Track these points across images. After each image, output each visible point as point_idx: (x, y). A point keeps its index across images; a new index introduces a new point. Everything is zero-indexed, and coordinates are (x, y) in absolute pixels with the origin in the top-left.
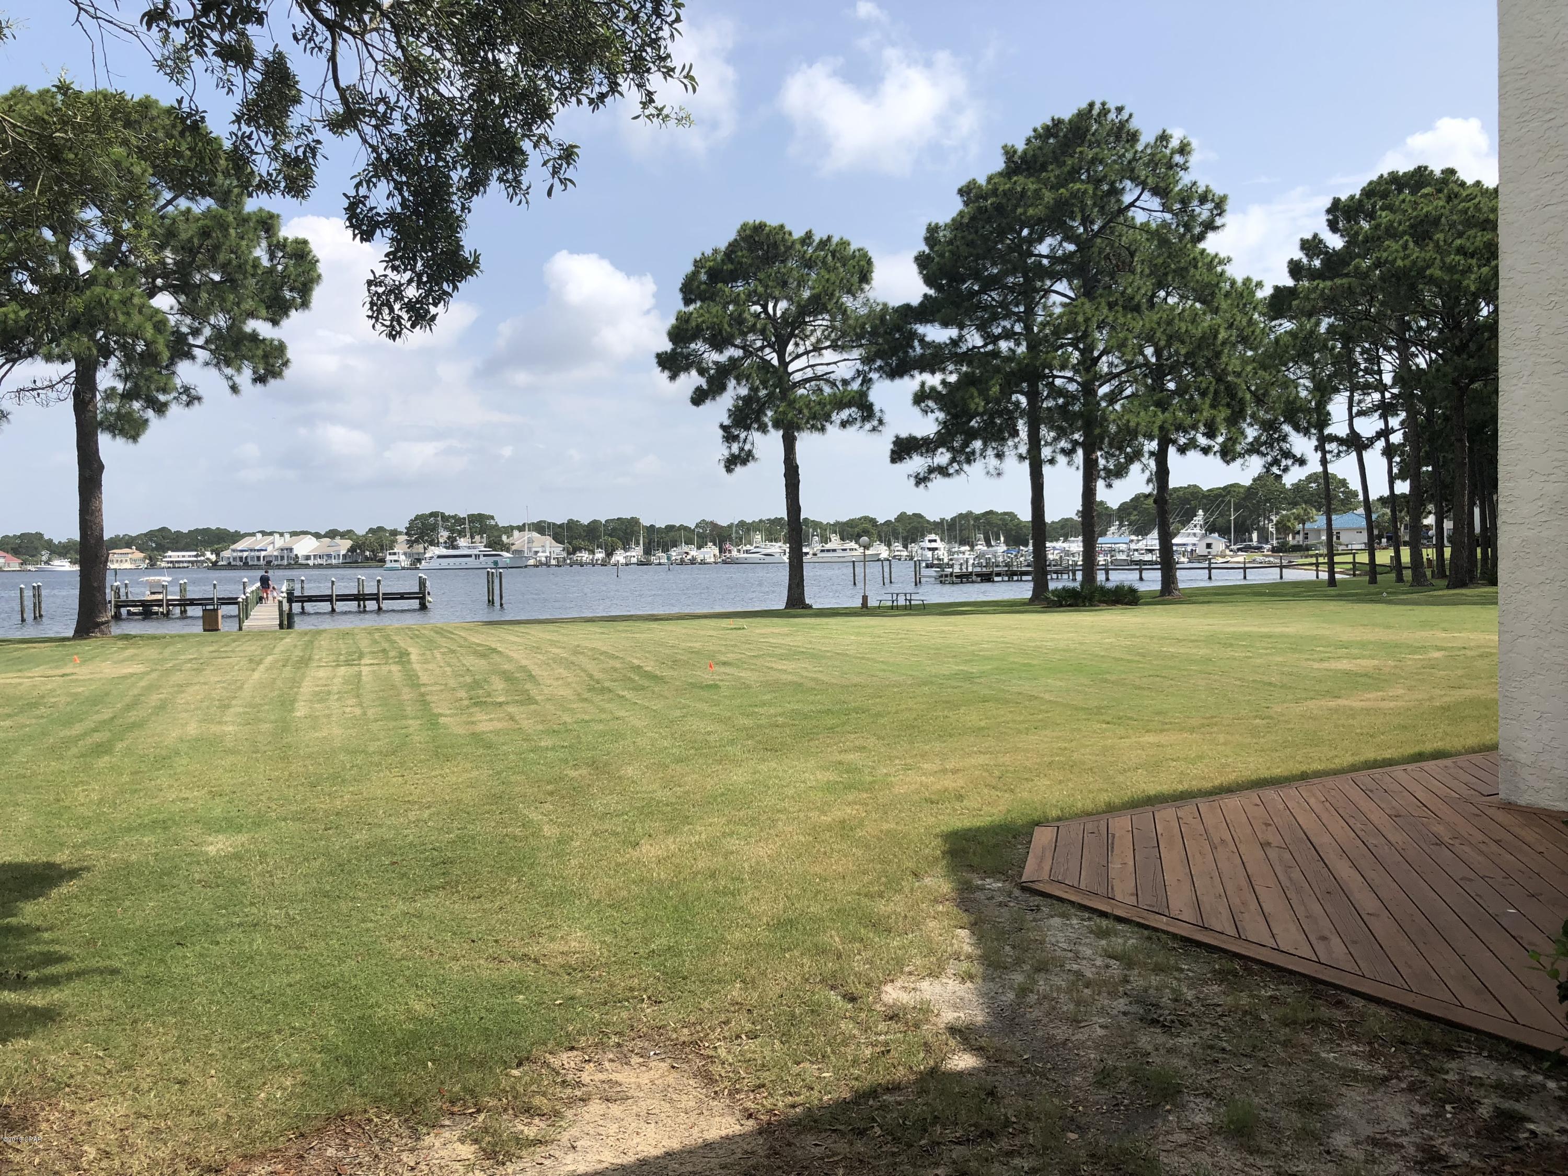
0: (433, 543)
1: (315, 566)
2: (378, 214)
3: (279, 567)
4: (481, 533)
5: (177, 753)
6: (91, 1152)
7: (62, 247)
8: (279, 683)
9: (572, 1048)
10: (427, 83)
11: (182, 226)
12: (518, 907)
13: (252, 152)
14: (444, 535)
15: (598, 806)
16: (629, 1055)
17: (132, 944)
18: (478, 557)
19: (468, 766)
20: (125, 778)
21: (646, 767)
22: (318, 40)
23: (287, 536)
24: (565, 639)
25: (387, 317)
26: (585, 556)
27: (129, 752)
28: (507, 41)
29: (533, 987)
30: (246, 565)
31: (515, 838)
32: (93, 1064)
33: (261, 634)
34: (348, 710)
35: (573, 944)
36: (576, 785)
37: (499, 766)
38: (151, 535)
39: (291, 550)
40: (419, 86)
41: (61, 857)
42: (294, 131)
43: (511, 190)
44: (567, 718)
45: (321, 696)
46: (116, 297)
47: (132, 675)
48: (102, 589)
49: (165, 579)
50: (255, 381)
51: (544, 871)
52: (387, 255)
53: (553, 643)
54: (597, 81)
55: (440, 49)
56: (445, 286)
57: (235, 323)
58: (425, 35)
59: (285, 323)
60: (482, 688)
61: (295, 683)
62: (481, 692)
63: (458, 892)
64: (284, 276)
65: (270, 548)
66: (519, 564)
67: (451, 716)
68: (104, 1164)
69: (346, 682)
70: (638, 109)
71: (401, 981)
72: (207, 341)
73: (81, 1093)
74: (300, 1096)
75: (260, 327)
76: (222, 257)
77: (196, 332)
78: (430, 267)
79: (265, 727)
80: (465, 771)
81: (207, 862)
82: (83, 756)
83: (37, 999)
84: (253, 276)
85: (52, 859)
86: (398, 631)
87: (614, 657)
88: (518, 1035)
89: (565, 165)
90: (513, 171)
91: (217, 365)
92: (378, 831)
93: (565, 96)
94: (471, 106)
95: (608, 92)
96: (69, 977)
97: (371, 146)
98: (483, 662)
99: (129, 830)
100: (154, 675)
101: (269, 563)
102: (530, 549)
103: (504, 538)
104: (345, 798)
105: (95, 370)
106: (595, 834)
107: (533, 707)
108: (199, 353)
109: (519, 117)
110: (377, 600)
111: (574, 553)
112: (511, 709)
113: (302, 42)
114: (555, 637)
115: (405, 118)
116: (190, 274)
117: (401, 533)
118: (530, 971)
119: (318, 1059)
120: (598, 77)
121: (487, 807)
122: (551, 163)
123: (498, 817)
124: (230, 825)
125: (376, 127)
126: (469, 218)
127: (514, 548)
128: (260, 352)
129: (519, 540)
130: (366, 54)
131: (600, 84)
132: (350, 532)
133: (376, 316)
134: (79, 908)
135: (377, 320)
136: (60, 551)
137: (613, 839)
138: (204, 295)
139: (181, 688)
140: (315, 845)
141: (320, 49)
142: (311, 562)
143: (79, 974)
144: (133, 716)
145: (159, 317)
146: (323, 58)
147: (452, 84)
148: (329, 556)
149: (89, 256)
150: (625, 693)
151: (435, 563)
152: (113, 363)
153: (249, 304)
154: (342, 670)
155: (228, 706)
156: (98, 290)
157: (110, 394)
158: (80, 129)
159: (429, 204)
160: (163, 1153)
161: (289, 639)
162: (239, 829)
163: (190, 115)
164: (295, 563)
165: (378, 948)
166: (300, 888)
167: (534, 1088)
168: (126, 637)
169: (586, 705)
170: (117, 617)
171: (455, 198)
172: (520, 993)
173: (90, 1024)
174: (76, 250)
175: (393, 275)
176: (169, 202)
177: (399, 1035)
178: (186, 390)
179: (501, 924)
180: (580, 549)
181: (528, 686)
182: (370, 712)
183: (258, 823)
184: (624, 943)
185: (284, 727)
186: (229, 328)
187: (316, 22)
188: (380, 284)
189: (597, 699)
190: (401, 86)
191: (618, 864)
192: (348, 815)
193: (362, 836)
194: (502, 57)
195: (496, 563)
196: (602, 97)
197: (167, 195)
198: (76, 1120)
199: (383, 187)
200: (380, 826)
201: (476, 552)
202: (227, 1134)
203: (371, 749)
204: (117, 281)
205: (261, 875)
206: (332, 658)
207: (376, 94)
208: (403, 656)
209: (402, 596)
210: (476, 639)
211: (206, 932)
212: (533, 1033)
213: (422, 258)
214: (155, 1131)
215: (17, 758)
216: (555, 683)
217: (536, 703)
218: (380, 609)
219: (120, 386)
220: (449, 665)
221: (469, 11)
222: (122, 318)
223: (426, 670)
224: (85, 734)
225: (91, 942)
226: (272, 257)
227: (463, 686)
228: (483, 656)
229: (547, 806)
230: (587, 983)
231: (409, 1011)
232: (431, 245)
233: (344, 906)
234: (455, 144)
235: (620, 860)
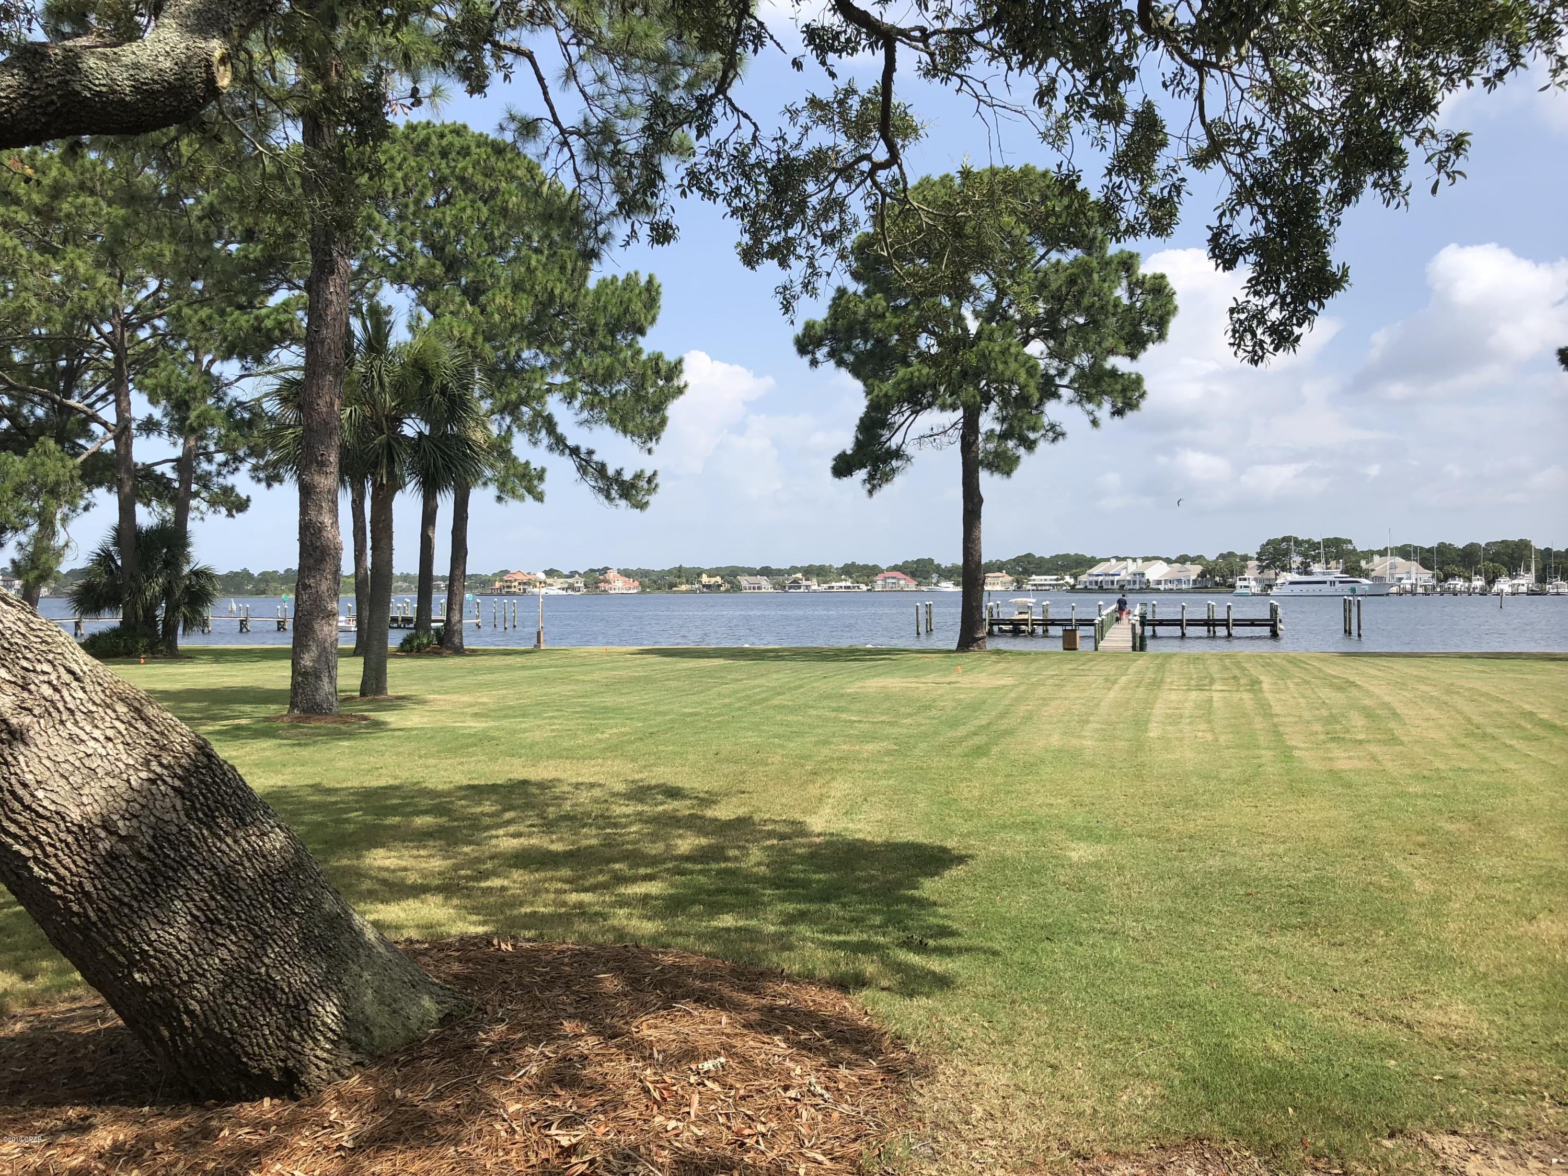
0: (1284, 569)
1: (1166, 591)
2: (1241, 241)
3: (1131, 591)
4: (1337, 558)
5: (1043, 761)
6: (979, 1112)
7: (956, 310)
8: (1133, 703)
9: (1454, 1133)
10: (1295, 100)
11: (1052, 277)
12: (1385, 963)
13: (1122, 200)
14: (1297, 560)
15: (1482, 866)
16: (1525, 1156)
17: (1009, 931)
18: (1332, 583)
19: (1326, 804)
20: (999, 780)
21: (1545, 831)
22: (1185, 82)
23: (1140, 561)
24: (1436, 676)
25: (1249, 343)
26: (1459, 584)
27: (1002, 755)
28: (1385, 36)
29: (1406, 1055)
30: (1101, 588)
31: (1381, 888)
32: (980, 1033)
33: (1116, 655)
34: (1200, 734)
35: (1454, 1017)
36: (1453, 839)
37: (1361, 808)
38: (1018, 560)
39: (1143, 574)
40: (1285, 104)
41: (951, 843)
42: (1160, 174)
43: (1387, 194)
44: (1439, 764)
45: (1174, 719)
46: (997, 349)
47: (1004, 686)
48: (979, 608)
49: (1031, 601)
50: (1113, 414)
51: (1416, 929)
52: (1249, 281)
53: (1421, 680)
54: (1495, 57)
55: (1310, 62)
56: (1310, 305)
57: (1096, 364)
58: (1294, 52)
59: (1143, 356)
60: (1339, 723)
61: (1149, 704)
62: (1338, 727)
63: (1317, 935)
64: (1142, 312)
65: (1123, 573)
66: (1380, 592)
67: (1307, 749)
68: (989, 1124)
69: (1198, 707)
70: (1547, 78)
71: (1257, 1016)
72: (1071, 381)
73: (971, 1057)
74: (1159, 1108)
75: (1120, 363)
76: (1086, 301)
77: (1062, 373)
78: (1295, 287)
79: (1121, 744)
80: (1323, 809)
81: (1071, 866)
82: (966, 755)
83: (936, 965)
84: (1114, 315)
85: (944, 844)
86: (1249, 658)
87: (1497, 700)
88: (1390, 1103)
89: (1453, 157)
90: (1391, 174)
91: (1080, 402)
92: (1230, 860)
93: (1453, 81)
94: (1343, 115)
95: (1507, 68)
96: (960, 950)
97: (1234, 174)
98: (1339, 695)
99: (1004, 827)
100: (1022, 688)
101: (1122, 587)
102: (1392, 575)
103: (1363, 563)
104: (1198, 822)
105: (978, 415)
106: (1478, 898)
107: (1398, 748)
108: (1066, 393)
109: (1397, 114)
110: (1227, 626)
111: (1446, 579)
112: (1373, 748)
113: (1171, 88)
114: (1423, 673)
115: (1270, 141)
116: (1058, 320)
117: (1251, 559)
118: (1402, 1035)
119: (1177, 1077)
120: (1495, 53)
121: (1348, 851)
122: (1436, 158)
123: (1361, 863)
124: (1090, 835)
125: (1241, 155)
126: (1338, 231)
127: (1373, 574)
128: (1119, 387)
129: (1379, 565)
130: (1232, 84)
131: (1498, 61)
132: (1200, 557)
133: (1237, 343)
134: (967, 891)
135: (1239, 346)
136: (946, 574)
137: (1502, 907)
138: (1070, 339)
139: (1045, 701)
140: (1169, 864)
141: (1188, 90)
142: (1162, 587)
143: (968, 950)
144: (1004, 724)
145: (1031, 362)
146: (1190, 98)
147: (1321, 95)
148: (1179, 581)
149: (976, 314)
150: (1514, 742)
151: (1287, 590)
152: (993, 407)
153: (1109, 342)
154: (1194, 695)
155: (1087, 722)
156: (983, 344)
157: (990, 435)
158: (978, 206)
159: (1294, 223)
160: (1038, 1128)
161: (1142, 661)
162: (1098, 839)
163: (1068, 176)
164: (1146, 588)
165: (1234, 978)
166: (1157, 906)
167: (1409, 1165)
168: (998, 652)
169: (1463, 752)
170: (990, 633)
171: (1322, 212)
172: (1391, 1057)
173: (976, 996)
174: (967, 311)
175: (1255, 300)
176: (1042, 257)
177: (1257, 1070)
178: (1053, 427)
179: (1368, 978)
180: (1453, 576)
181: (1392, 725)
182: (1222, 739)
183: (1116, 835)
184: (1518, 1028)
185: (1139, 746)
186: (1092, 367)
187: (1185, 66)
188: (1242, 310)
189: (1478, 746)
190: (1267, 108)
191: (1509, 937)
192: (1201, 839)
193: (1215, 863)
194: (1379, 54)
195: (1353, 590)
196: (1500, 74)
197: (1041, 251)
198: (967, 1078)
199: (1248, 212)
200: (1234, 855)
201: (1331, 578)
202: (1093, 1126)
203: (1223, 776)
204: (998, 335)
205: (1119, 886)
206: (1184, 681)
207: (1241, 122)
208: (1254, 685)
209: (1252, 623)
210: (1332, 670)
211: (1070, 932)
212: (1408, 1105)
213: (1286, 279)
214: (1031, 1106)
215: (917, 752)
216: (1425, 724)
217: (1402, 744)
218: (1230, 635)
219: (998, 428)
220: (1304, 697)
221: (1343, 16)
222: (1001, 367)
223: (1279, 700)
224: (967, 736)
225: (975, 923)
226: (1131, 295)
227: (1318, 719)
228: (1340, 689)
229: (1417, 858)
230: (1473, 1065)
231: (1267, 1049)
232: (1296, 263)
233: (1199, 930)
234: (1324, 157)
235: (1512, 933)
